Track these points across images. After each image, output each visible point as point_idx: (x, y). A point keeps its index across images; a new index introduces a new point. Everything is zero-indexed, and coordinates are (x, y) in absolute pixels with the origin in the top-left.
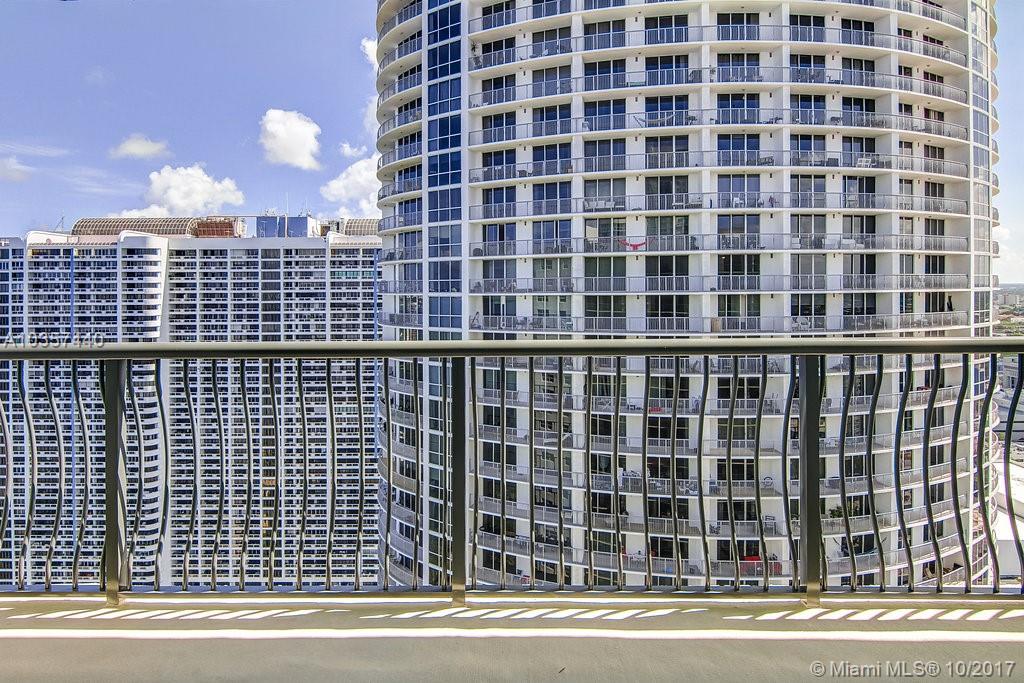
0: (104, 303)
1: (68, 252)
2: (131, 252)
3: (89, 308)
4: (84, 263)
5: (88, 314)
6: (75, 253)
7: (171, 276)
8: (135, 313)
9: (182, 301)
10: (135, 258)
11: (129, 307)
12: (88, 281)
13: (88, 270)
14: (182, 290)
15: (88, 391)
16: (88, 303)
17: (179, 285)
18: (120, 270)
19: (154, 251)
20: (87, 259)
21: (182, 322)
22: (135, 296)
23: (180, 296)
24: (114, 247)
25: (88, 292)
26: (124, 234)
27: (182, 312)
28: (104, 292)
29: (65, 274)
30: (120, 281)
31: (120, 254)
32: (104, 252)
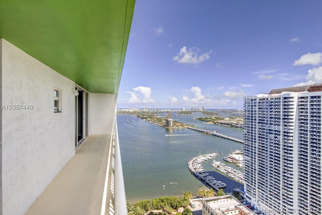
0: (277, 113)
1: (267, 99)
2: (285, 98)
3: (272, 114)
4: (272, 102)
5: (272, 116)
6: (269, 99)
7: (299, 105)
8: (286, 117)
9: (303, 114)
10: (286, 100)
11: (284, 115)
12: (272, 107)
13: (272, 104)
14: (303, 110)
15: (272, 138)
16: (272, 113)
17: (302, 109)
18: (281, 104)
19: (292, 98)
20: (272, 101)
21: (303, 121)
22: (286, 112)
23: (302, 112)
24: (280, 97)
25: (272, 110)
26: (283, 93)
27: (303, 118)
28: (277, 110)
29: (266, 105)
30: (281, 107)
31: (281, 99)
32: (277, 98)
